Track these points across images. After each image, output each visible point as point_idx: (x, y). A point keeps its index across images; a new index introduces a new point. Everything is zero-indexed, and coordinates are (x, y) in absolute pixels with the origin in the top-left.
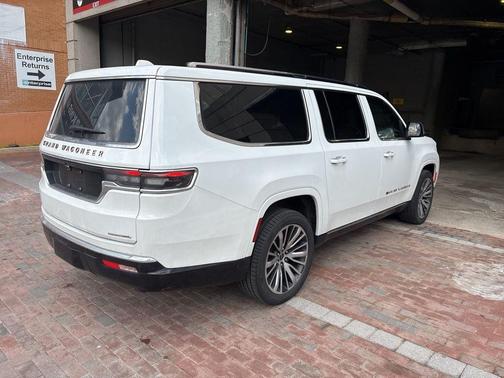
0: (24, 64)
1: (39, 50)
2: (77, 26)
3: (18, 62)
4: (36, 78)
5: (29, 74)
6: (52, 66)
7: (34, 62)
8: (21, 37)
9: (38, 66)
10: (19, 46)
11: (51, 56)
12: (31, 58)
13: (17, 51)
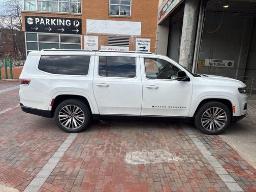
0: (139, 44)
1: (145, 38)
2: (159, 26)
3: (137, 43)
4: (142, 49)
5: (140, 48)
6: (149, 44)
7: (143, 43)
8: (139, 33)
9: (144, 44)
10: (138, 37)
11: (149, 40)
12: (141, 41)
13: (137, 39)
